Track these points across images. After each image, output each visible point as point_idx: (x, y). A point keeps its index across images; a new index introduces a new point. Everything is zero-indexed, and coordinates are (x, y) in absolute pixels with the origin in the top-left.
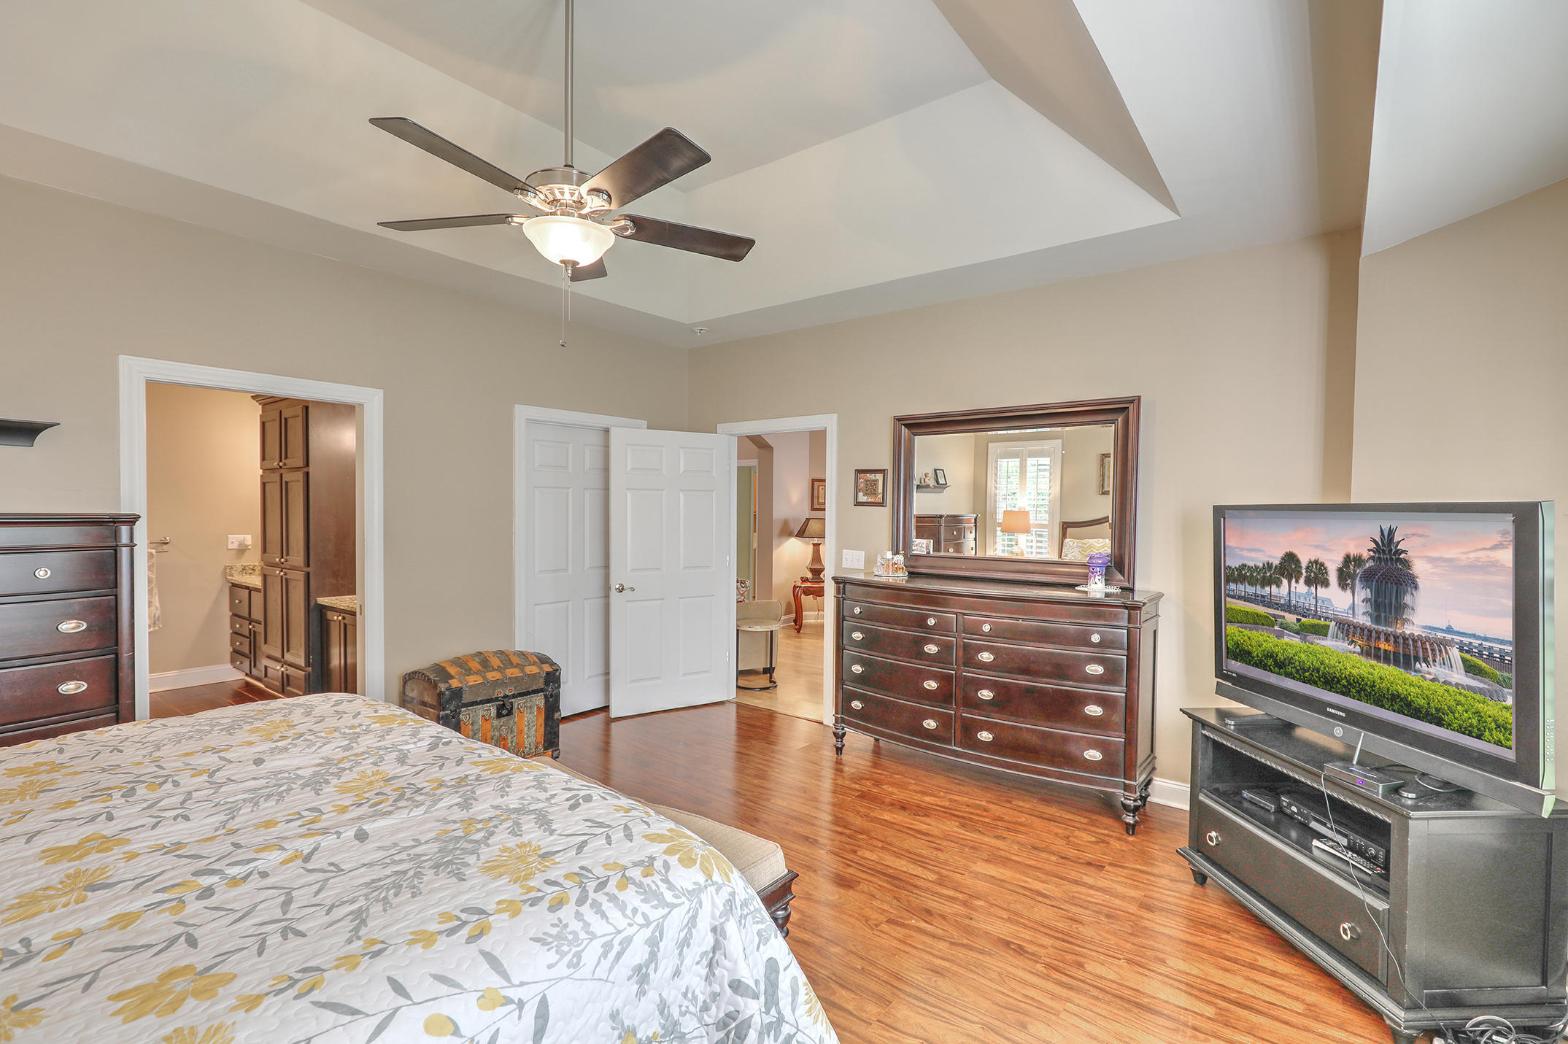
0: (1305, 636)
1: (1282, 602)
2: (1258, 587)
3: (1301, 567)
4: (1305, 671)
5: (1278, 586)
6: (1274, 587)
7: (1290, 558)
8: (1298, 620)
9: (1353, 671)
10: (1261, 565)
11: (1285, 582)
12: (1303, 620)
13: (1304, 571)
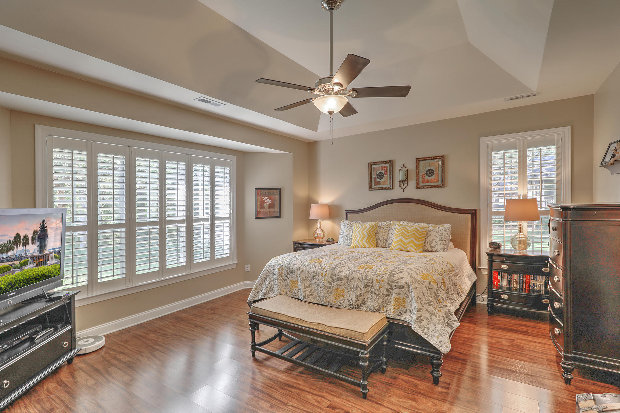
0: (22, 268)
1: (14, 257)
2: (5, 253)
3: (21, 239)
4: (21, 282)
5: (13, 250)
6: (11, 251)
7: (18, 236)
8: (20, 262)
9: (34, 274)
10: (6, 242)
11: (15, 247)
12: (21, 261)
13: (22, 241)
